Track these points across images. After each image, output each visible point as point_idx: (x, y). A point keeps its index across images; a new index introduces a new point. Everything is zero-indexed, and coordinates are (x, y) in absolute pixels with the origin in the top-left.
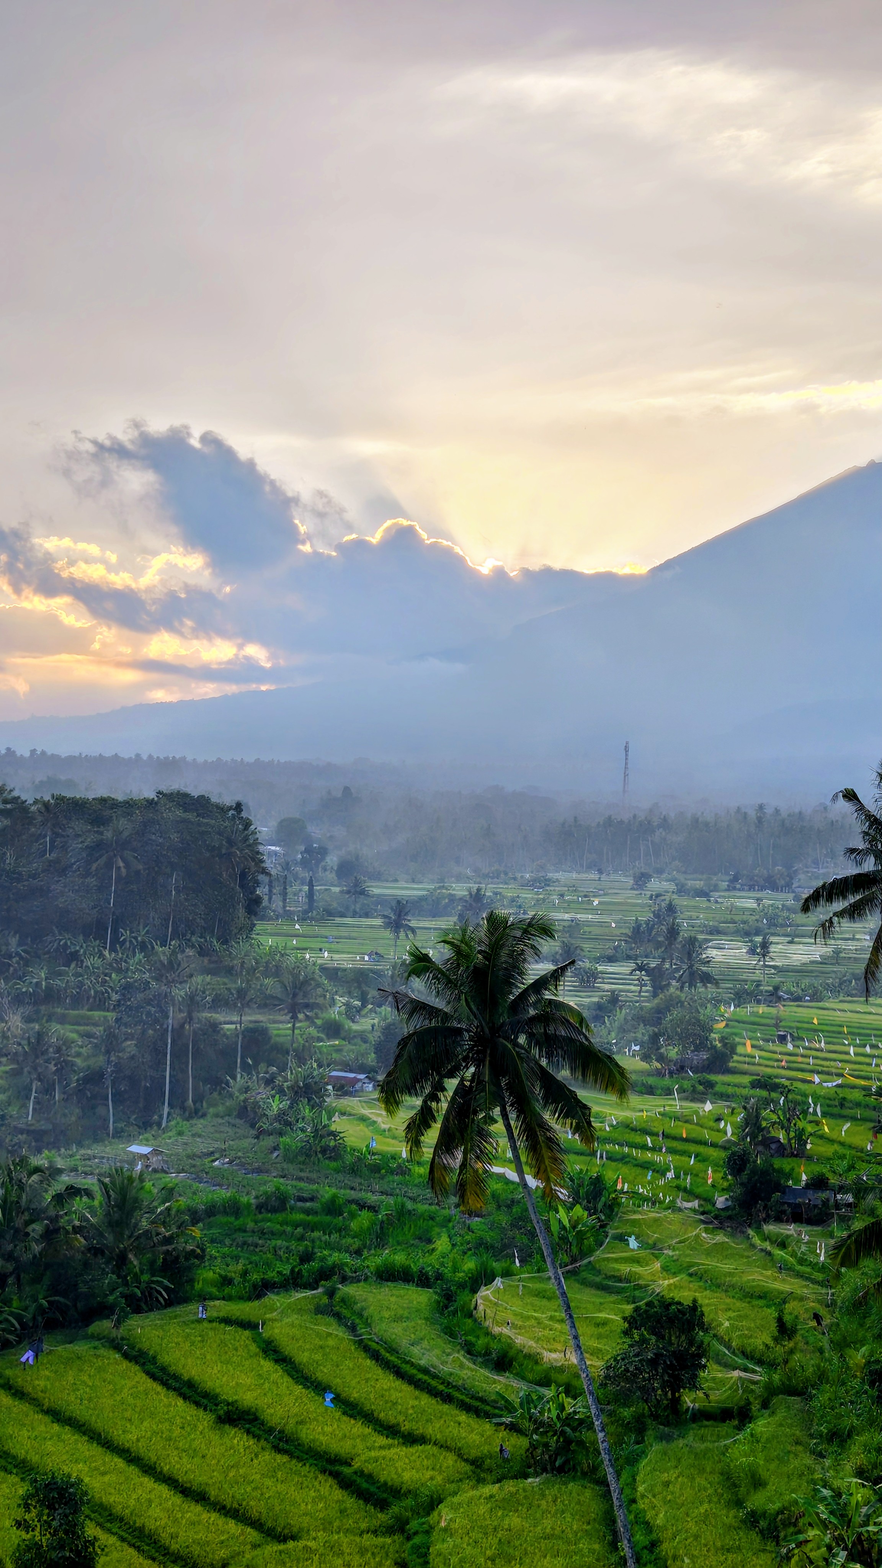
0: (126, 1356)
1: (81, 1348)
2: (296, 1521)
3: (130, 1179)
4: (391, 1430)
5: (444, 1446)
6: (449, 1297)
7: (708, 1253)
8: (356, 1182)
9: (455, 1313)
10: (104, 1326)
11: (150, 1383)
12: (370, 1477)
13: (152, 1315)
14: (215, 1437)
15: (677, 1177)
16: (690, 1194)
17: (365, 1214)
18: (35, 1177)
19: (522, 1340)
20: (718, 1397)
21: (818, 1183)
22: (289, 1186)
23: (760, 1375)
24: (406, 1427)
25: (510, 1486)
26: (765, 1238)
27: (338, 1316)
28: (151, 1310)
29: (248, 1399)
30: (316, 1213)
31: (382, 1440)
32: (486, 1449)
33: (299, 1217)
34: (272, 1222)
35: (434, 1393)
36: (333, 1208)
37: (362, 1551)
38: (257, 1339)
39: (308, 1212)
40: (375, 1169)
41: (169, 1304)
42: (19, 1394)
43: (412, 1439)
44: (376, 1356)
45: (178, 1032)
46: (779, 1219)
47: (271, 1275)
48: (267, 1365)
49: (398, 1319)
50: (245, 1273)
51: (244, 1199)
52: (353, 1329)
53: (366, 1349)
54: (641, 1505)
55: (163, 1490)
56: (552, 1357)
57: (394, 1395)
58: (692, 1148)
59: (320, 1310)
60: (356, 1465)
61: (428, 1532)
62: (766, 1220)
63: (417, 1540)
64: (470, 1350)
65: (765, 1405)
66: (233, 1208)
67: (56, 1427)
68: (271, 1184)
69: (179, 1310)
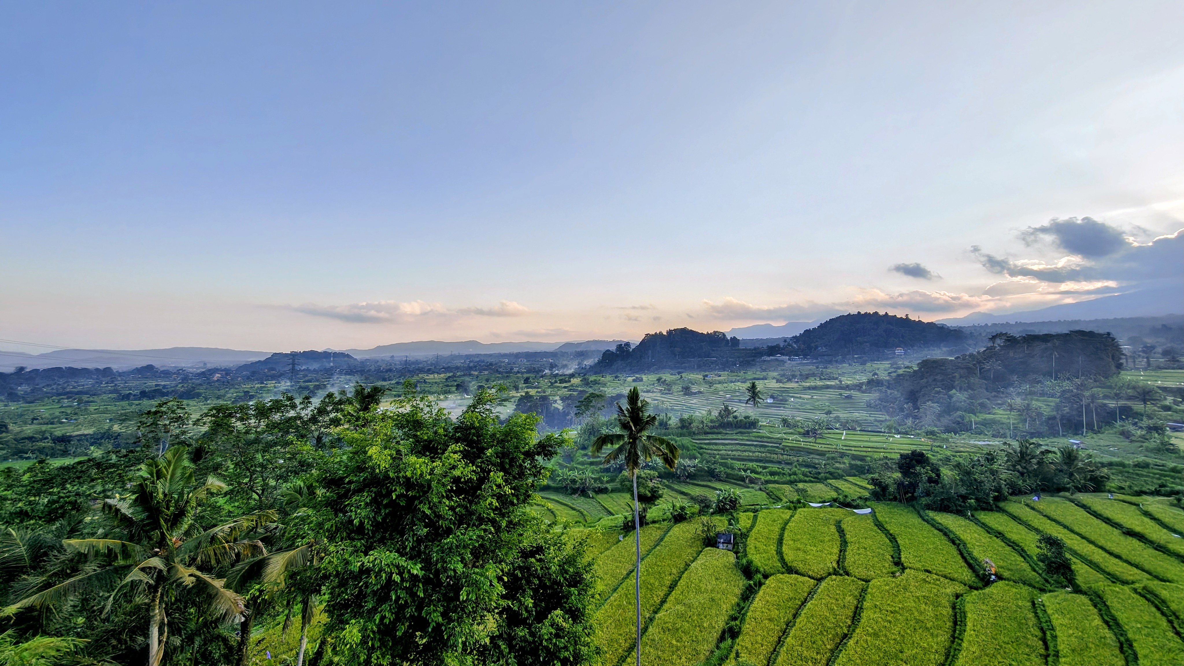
0: (1076, 505)
1: (1057, 499)
2: (1170, 576)
3: (1073, 450)
10: (1066, 494)
11: (1089, 515)
13: (1087, 494)
14: (1122, 538)
18: (1032, 446)
22: (1150, 460)
28: (1086, 492)
30: (1166, 471)
33: (1157, 471)
34: (1142, 471)
36: (1175, 470)
38: (1140, 510)
39: (1161, 470)
41: (1094, 491)
42: (1033, 509)
45: (1087, 406)
47: (1144, 489)
50: (1130, 487)
51: (1127, 462)
55: (1100, 551)
67: (1049, 521)
68: (1141, 459)
69: (1099, 494)
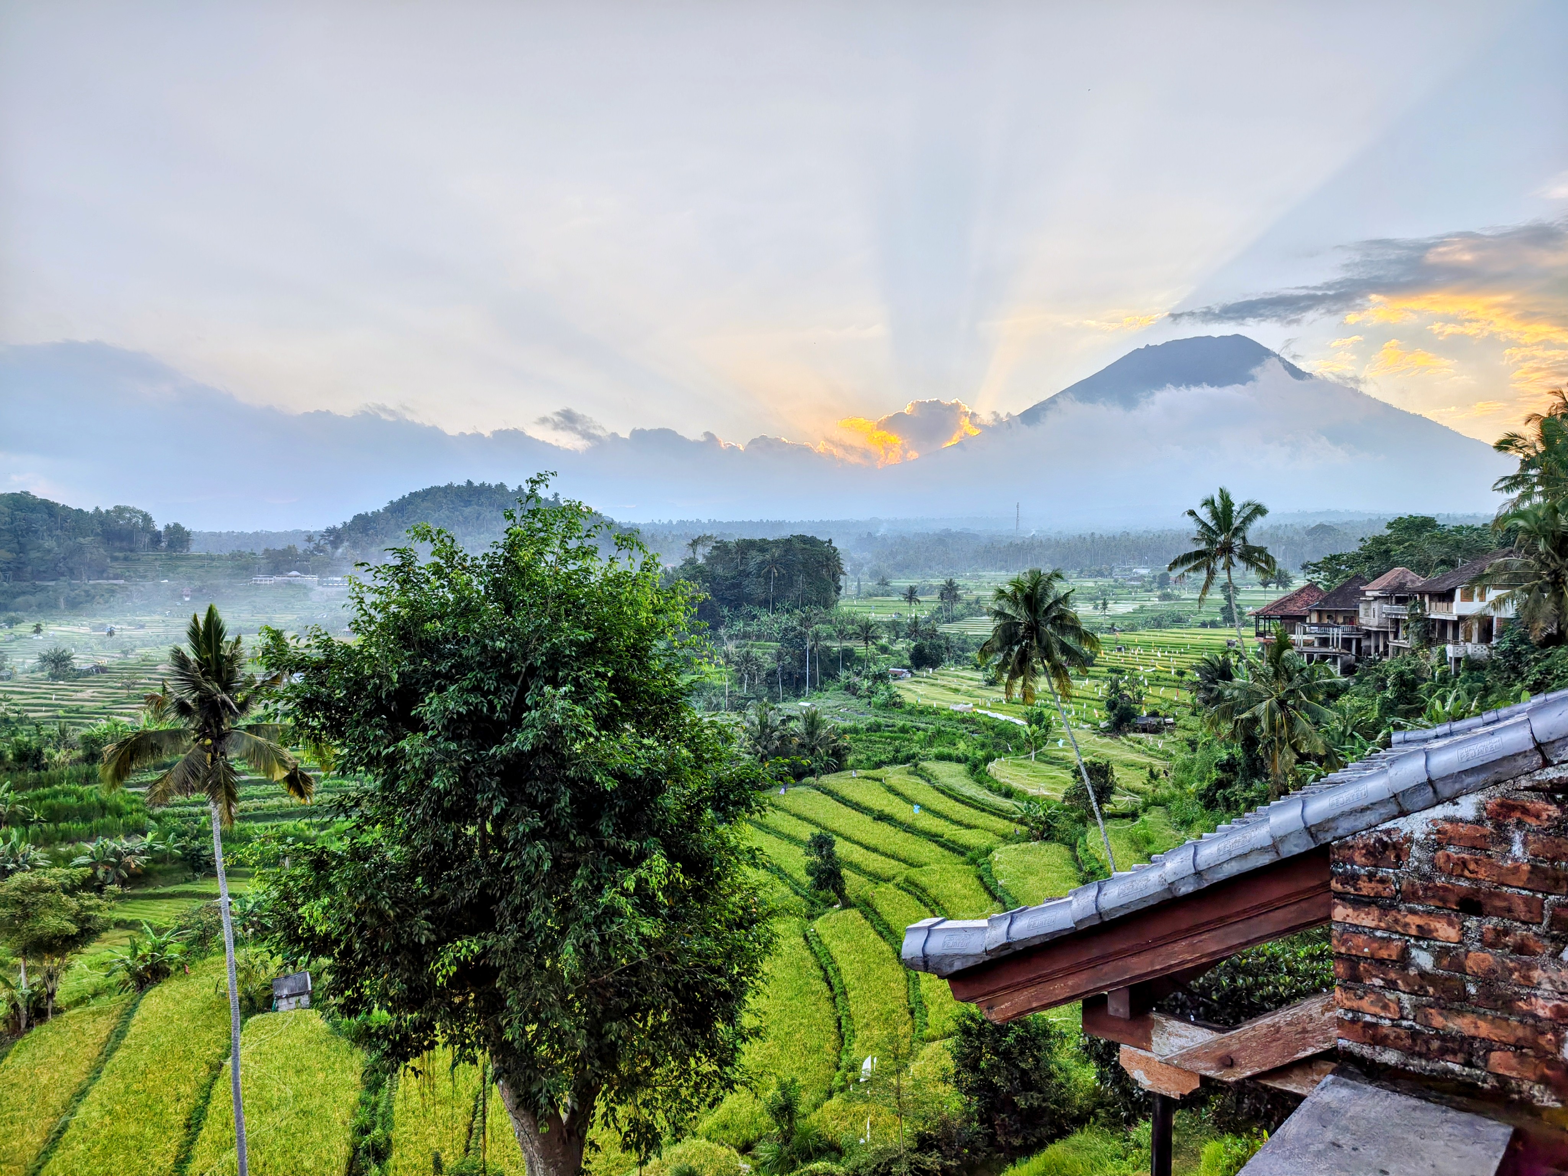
0: (823, 792)
1: (803, 789)
2: (923, 859)
3: (813, 716)
4: (959, 823)
5: (987, 830)
6: (975, 767)
7: (1102, 746)
8: (913, 718)
9: (980, 773)
10: (811, 779)
11: (837, 804)
12: (954, 842)
13: (832, 775)
14: (875, 825)
15: (1077, 714)
16: (1086, 721)
17: (920, 732)
19: (1016, 785)
20: (1121, 808)
21: (1155, 714)
22: (881, 720)
23: (1140, 799)
24: (966, 821)
25: (1023, 845)
26: (1130, 740)
27: (920, 776)
28: (831, 773)
29: (887, 810)
30: (896, 732)
31: (955, 827)
32: (1007, 830)
33: (887, 734)
34: (875, 737)
35: (977, 808)
36: (904, 730)
37: (959, 871)
38: (884, 785)
39: (891, 732)
40: (921, 712)
42: (780, 808)
43: (969, 827)
44: (943, 792)
46: (1135, 731)
48: (892, 797)
49: (951, 776)
51: (860, 726)
52: (929, 781)
53: (938, 789)
54: (1091, 851)
56: (1032, 791)
57: (957, 809)
58: (1081, 701)
59: (909, 773)
60: (946, 837)
61: (989, 863)
62: (1129, 731)
63: (985, 866)
64: (990, 789)
65: (1145, 811)
66: (855, 731)
67: (799, 821)
68: (871, 719)
69: (842, 773)
